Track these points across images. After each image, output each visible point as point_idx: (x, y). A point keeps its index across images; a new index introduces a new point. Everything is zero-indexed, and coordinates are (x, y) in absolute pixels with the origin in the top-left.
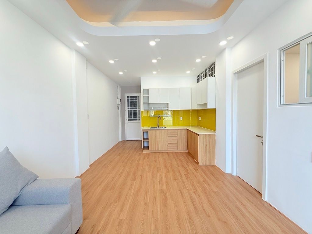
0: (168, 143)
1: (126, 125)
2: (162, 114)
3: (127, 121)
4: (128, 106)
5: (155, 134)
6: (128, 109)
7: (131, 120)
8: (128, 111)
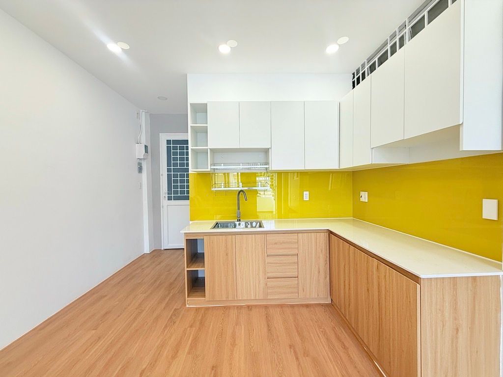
0: (270, 275)
1: (164, 212)
2: (255, 183)
3: (165, 202)
4: (169, 164)
5: (226, 247)
6: (169, 170)
7: (176, 198)
8: (169, 176)
